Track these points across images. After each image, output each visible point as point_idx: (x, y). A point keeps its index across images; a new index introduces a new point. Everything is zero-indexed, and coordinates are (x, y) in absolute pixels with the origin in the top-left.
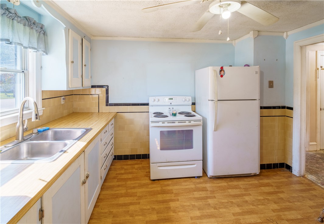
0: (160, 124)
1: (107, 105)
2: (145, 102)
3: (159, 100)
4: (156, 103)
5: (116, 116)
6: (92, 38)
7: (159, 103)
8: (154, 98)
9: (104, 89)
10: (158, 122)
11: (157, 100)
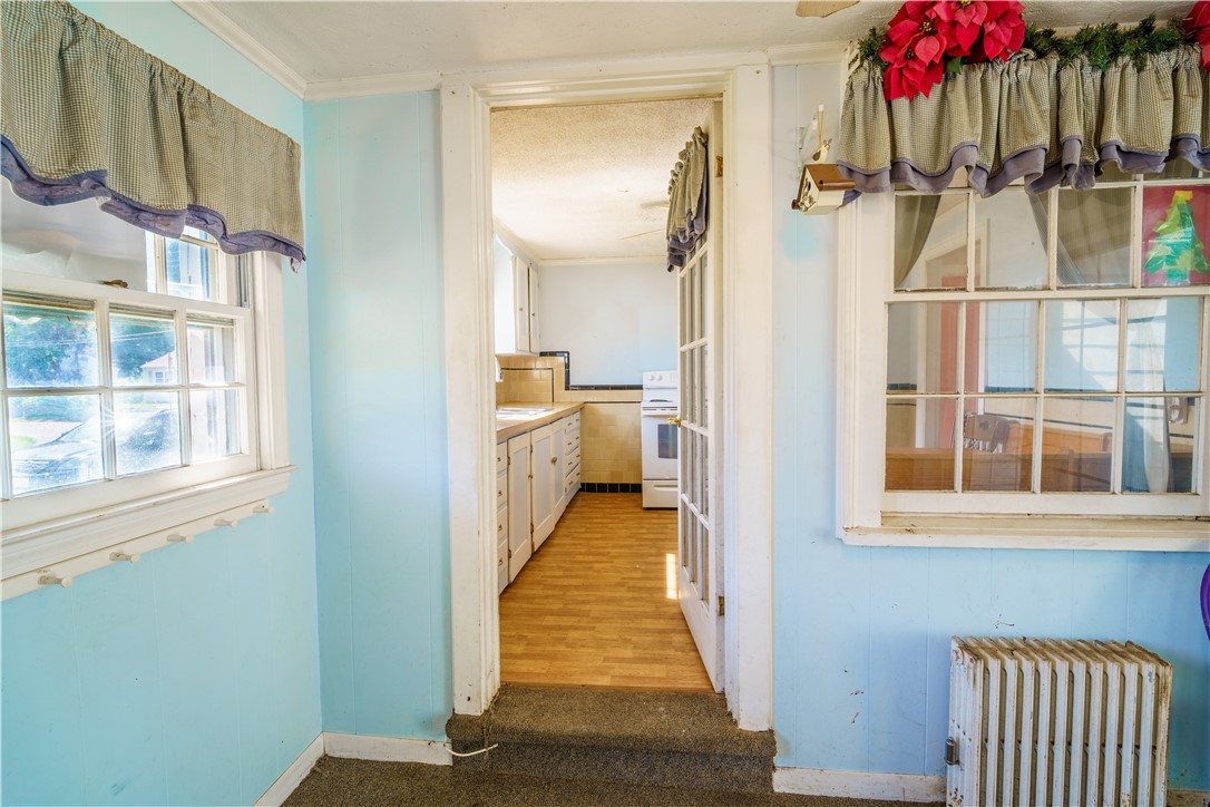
0: (659, 412)
1: (567, 388)
2: (637, 383)
3: (661, 378)
4: (655, 383)
5: (582, 408)
6: (541, 263)
7: (661, 384)
8: (652, 373)
9: (561, 360)
10: (654, 409)
11: (657, 378)
